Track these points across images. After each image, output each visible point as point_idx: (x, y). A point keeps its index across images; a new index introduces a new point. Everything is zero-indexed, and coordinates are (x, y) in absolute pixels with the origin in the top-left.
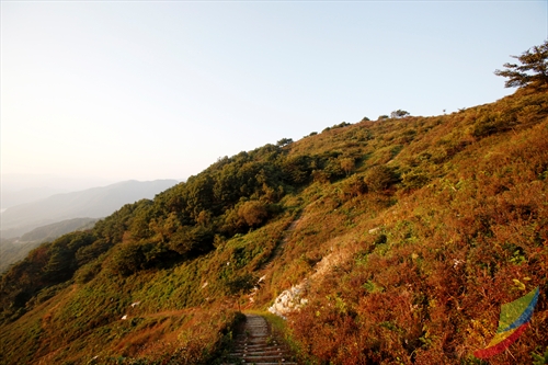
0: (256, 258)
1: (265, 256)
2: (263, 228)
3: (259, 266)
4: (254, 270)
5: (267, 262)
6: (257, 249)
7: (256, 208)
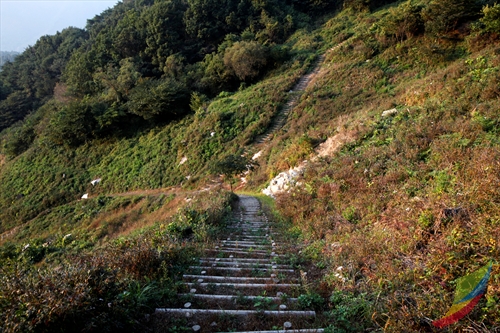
0: (250, 128)
1: (261, 125)
2: (259, 85)
3: (254, 139)
4: (247, 144)
5: (264, 133)
6: (251, 115)
7: (250, 53)
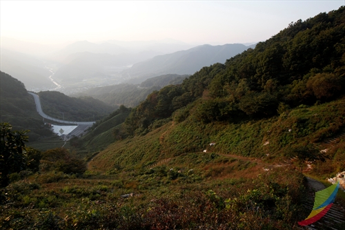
0: (320, 131)
3: (322, 139)
4: (316, 142)
7: (328, 81)
